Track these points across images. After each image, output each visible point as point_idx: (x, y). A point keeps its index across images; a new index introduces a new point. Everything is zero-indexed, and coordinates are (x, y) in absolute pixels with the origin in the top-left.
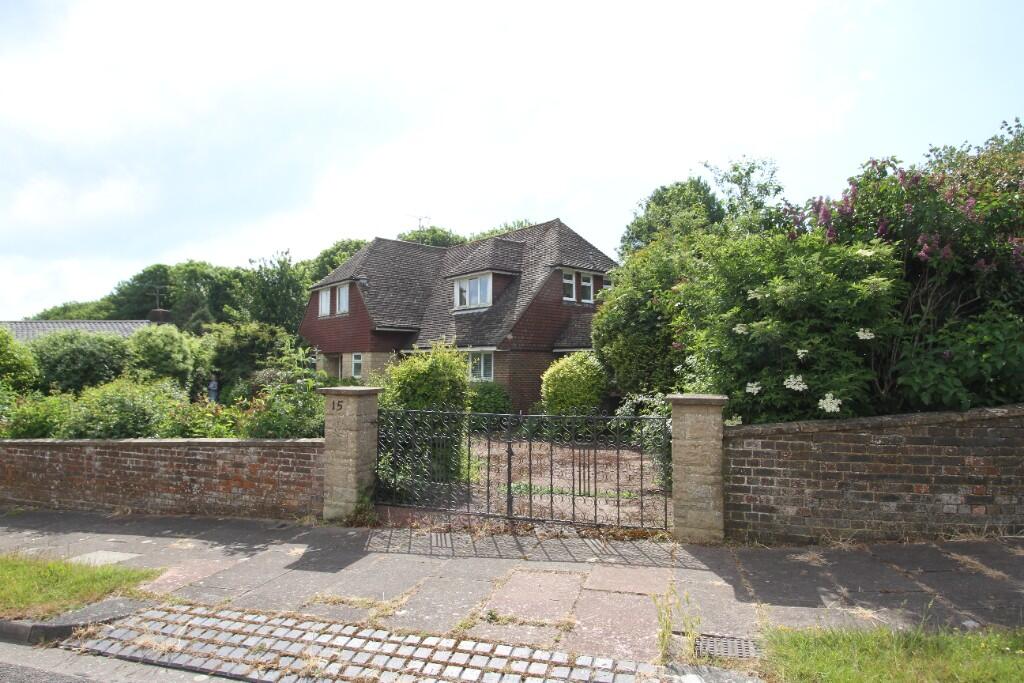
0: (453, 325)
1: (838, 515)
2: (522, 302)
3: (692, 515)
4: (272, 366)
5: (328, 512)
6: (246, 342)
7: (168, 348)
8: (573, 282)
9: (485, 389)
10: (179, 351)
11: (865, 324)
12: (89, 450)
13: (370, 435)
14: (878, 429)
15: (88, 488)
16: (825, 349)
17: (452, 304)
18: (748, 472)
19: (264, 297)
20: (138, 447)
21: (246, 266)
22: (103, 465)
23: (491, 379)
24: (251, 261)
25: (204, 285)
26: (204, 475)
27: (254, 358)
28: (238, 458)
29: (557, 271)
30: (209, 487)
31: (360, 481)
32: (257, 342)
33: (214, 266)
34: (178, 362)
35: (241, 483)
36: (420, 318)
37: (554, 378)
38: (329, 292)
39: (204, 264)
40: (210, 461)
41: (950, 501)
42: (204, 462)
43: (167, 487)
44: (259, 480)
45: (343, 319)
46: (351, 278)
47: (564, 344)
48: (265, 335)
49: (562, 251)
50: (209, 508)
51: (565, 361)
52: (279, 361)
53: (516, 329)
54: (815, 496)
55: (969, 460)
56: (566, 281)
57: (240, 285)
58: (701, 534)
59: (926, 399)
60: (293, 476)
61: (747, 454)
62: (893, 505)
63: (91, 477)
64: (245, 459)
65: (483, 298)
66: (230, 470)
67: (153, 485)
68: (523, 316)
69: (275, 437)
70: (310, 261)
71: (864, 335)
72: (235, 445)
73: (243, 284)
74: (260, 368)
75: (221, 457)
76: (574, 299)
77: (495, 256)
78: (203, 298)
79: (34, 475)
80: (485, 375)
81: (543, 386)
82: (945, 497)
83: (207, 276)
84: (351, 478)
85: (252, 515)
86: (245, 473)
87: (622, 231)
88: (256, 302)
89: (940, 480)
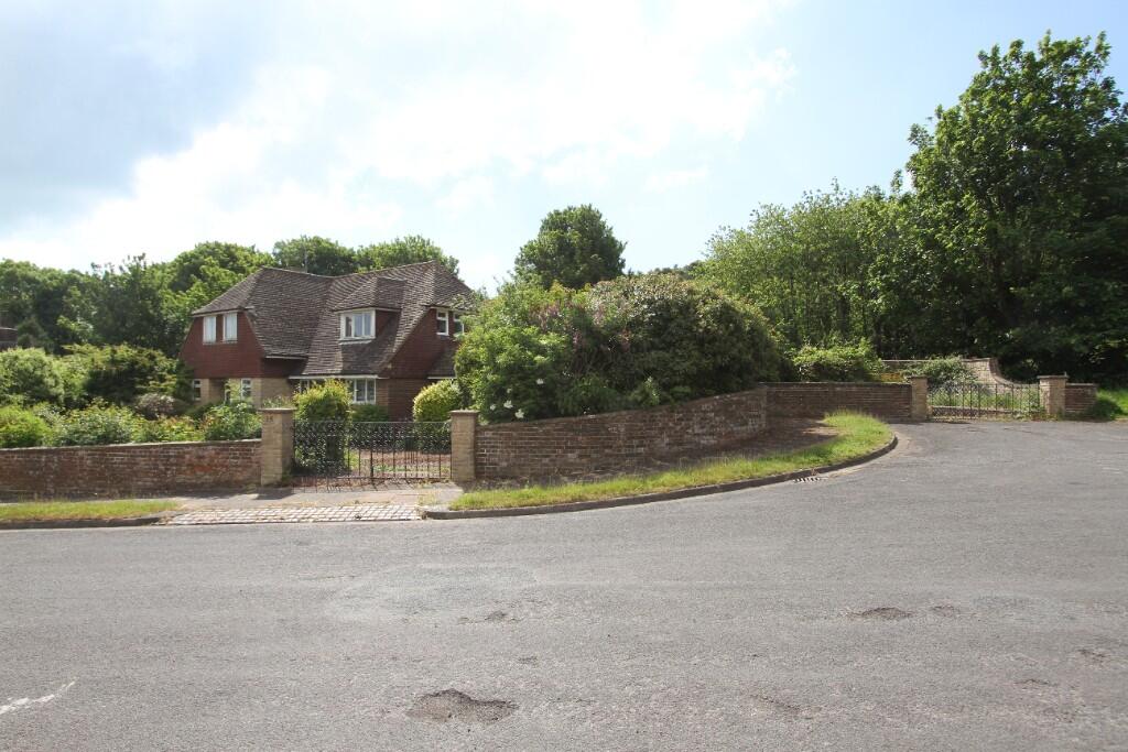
0: (340, 353)
1: (524, 465)
2: (402, 336)
3: (461, 468)
4: (154, 391)
5: (264, 481)
6: (124, 367)
7: (38, 373)
8: (446, 319)
9: (368, 412)
10: (50, 375)
11: (542, 377)
12: (80, 453)
13: (289, 434)
14: (541, 425)
15: (81, 478)
16: (523, 388)
17: (339, 334)
18: (486, 447)
19: (111, 309)
20: (123, 449)
21: (84, 268)
22: (94, 463)
23: (374, 402)
24: (93, 266)
25: (27, 291)
26: (176, 465)
27: (134, 383)
28: (200, 453)
29: (431, 312)
30: (179, 472)
31: (284, 462)
32: (136, 367)
33: (41, 268)
34: (51, 387)
35: (202, 468)
36: (307, 345)
37: (423, 402)
38: (215, 319)
39: (27, 265)
40: (180, 456)
41: (572, 457)
42: (175, 456)
43: (147, 473)
44: (216, 466)
45: (230, 346)
46: (240, 308)
47: (437, 371)
48: (144, 360)
49: (437, 292)
50: (179, 484)
51: (433, 388)
52: (163, 385)
53: (394, 360)
54: (515, 457)
55: (580, 438)
56: (439, 318)
57: (79, 293)
58: (464, 477)
59: (563, 411)
60: (239, 462)
61: (486, 438)
62: (547, 459)
63: (82, 471)
64: (206, 453)
65: (368, 332)
66: (195, 460)
67: (135, 473)
68: (401, 348)
69: (225, 439)
70: (164, 264)
71: (540, 382)
72: (199, 445)
73: (83, 292)
74: (143, 392)
75: (188, 453)
76: (447, 334)
77: (377, 294)
78: (26, 307)
79: (31, 472)
80: (369, 399)
81: (415, 407)
82: (569, 455)
83: (31, 281)
84: (279, 460)
85: (212, 487)
86: (205, 462)
87: (516, 253)
88: (100, 313)
89: (567, 447)
